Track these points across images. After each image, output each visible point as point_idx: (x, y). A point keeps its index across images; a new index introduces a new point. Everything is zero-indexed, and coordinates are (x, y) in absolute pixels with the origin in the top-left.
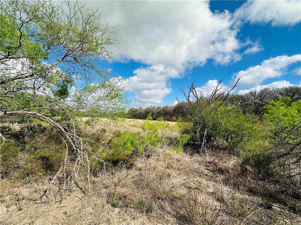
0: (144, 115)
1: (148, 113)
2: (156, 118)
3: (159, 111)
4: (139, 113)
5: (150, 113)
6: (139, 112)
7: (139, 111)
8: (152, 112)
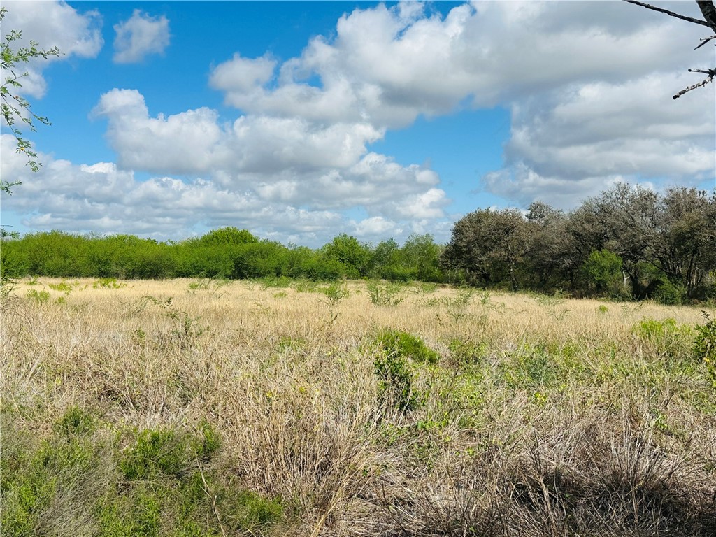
0: (567, 262)
1: (598, 241)
2: (655, 284)
3: (683, 224)
4: (527, 246)
5: (613, 243)
6: (529, 238)
7: (525, 236)
8: (623, 236)
